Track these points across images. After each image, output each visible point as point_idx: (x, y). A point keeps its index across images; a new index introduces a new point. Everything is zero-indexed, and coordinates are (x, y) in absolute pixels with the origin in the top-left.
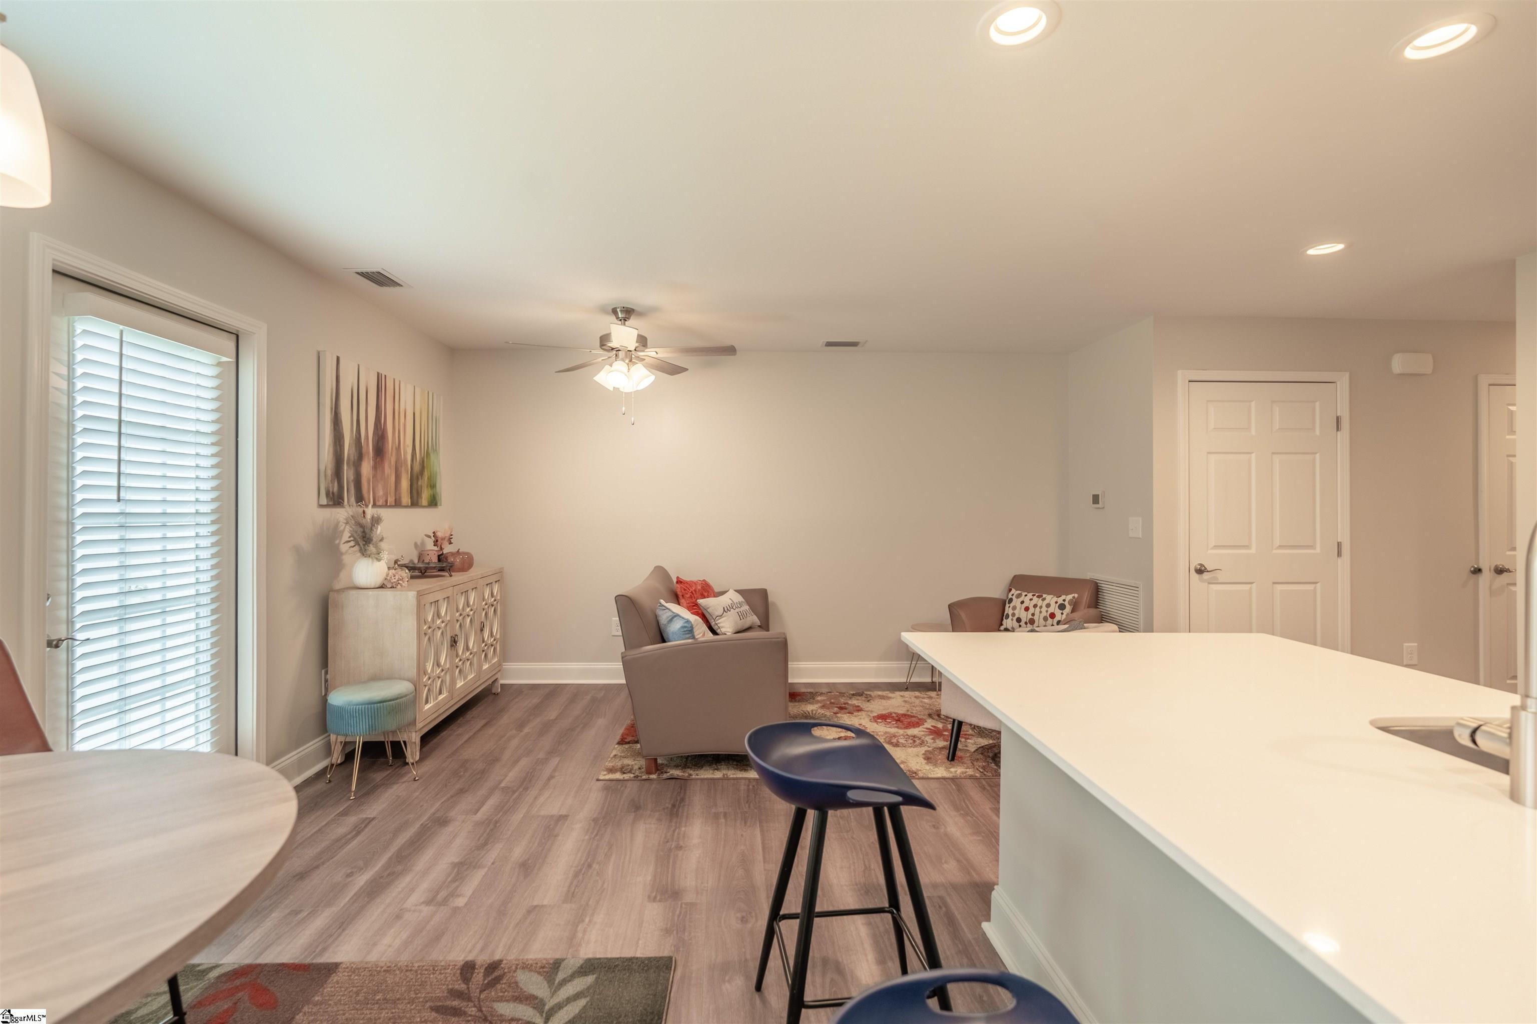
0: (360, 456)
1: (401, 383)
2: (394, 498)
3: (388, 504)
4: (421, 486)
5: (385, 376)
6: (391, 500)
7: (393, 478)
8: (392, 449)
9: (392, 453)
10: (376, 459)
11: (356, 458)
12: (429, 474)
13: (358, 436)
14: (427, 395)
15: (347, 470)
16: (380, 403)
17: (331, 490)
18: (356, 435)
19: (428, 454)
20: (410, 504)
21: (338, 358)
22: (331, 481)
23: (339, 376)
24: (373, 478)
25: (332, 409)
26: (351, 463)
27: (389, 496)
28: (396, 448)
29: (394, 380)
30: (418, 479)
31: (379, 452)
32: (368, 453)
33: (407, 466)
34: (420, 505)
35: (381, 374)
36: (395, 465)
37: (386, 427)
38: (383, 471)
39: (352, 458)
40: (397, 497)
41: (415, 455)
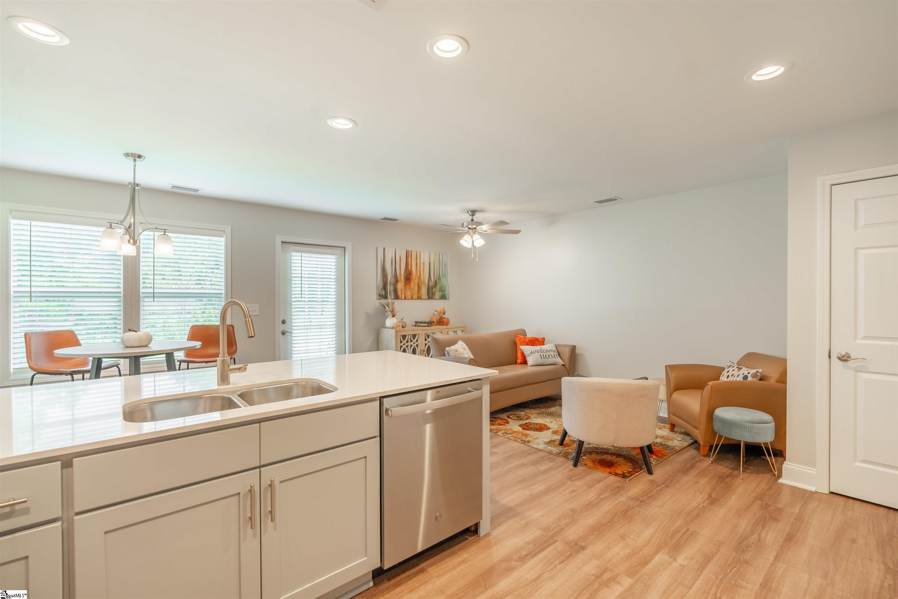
0: (397, 281)
1: (421, 252)
2: (417, 296)
3: (413, 298)
4: (435, 291)
5: (411, 251)
6: (415, 296)
7: (416, 288)
8: (415, 277)
9: (415, 279)
10: (406, 282)
11: (394, 282)
12: (441, 286)
13: (395, 274)
14: (439, 255)
15: (389, 287)
16: (408, 261)
17: (381, 294)
18: (394, 274)
19: (439, 278)
20: (427, 298)
21: (384, 249)
22: (381, 290)
23: (385, 254)
24: (404, 289)
25: (381, 266)
26: (392, 284)
27: (414, 295)
28: (418, 277)
29: (417, 252)
30: (432, 288)
31: (408, 278)
32: (401, 280)
33: (425, 284)
34: (434, 298)
35: (409, 251)
36: (417, 283)
37: (412, 269)
38: (410, 286)
39: (392, 282)
40: (419, 296)
41: (430, 280)
